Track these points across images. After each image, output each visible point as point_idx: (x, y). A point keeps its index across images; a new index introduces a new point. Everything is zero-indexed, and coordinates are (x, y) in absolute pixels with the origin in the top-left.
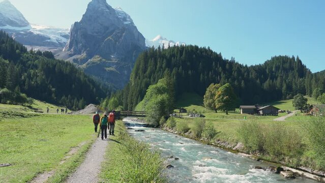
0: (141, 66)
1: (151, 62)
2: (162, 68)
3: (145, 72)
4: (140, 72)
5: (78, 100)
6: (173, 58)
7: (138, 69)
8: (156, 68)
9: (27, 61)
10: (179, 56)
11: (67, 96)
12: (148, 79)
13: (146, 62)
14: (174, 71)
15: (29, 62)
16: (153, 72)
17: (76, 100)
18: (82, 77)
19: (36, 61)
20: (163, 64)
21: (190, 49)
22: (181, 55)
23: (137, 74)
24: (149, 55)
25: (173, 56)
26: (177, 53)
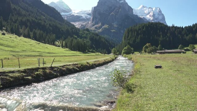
0: (127, 35)
1: (130, 33)
3: (128, 37)
5: (103, 50)
6: (139, 31)
7: (125, 36)
8: (132, 36)
10: (142, 29)
11: (99, 49)
12: (129, 41)
13: (128, 33)
14: (139, 37)
16: (131, 38)
18: (103, 41)
20: (135, 34)
21: (147, 25)
22: (143, 28)
23: (125, 38)
24: (129, 29)
25: (140, 29)
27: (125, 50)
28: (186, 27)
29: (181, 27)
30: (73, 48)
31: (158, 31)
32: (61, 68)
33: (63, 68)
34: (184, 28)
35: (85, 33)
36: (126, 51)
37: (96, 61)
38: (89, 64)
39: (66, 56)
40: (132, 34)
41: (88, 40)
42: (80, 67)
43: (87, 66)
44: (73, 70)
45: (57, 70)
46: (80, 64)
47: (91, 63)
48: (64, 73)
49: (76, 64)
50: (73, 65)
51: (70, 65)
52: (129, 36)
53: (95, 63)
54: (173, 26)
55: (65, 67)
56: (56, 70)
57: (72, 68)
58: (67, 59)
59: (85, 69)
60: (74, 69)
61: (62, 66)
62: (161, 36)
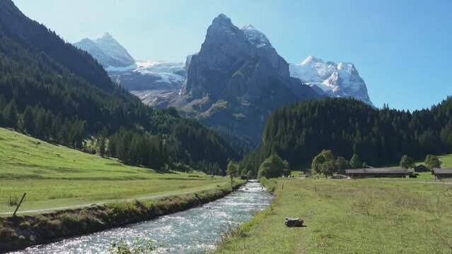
0: (272, 128)
1: (281, 123)
2: (292, 128)
3: (276, 133)
4: (271, 133)
6: (303, 118)
7: (268, 131)
8: (286, 130)
9: (158, 124)
10: (310, 114)
11: (202, 161)
12: (278, 142)
13: (277, 123)
14: (304, 133)
15: (160, 125)
16: (282, 134)
17: (211, 163)
18: (212, 140)
19: (165, 123)
20: (293, 125)
21: (324, 105)
22: (313, 112)
23: (268, 136)
24: (279, 114)
25: (305, 114)
26: (309, 111)
27: (266, 165)
28: (416, 112)
29: (406, 111)
30: (130, 158)
31: (350, 120)
32: (45, 218)
33: (54, 219)
34: (411, 113)
35: (165, 119)
36: (268, 168)
37: (166, 198)
38: (143, 207)
39: (108, 179)
40: (286, 126)
41: (173, 137)
42: (111, 215)
43: (134, 211)
44: (85, 224)
45: (32, 224)
46: (110, 208)
47: (148, 205)
48: (53, 234)
49: (99, 208)
50: (90, 209)
51: (79, 210)
52: (279, 130)
53: (162, 203)
54: (385, 107)
55: (61, 216)
56: (27, 226)
57: (82, 221)
58: (101, 188)
59: (127, 221)
60: (88, 221)
61: (52, 215)
62: (358, 133)
